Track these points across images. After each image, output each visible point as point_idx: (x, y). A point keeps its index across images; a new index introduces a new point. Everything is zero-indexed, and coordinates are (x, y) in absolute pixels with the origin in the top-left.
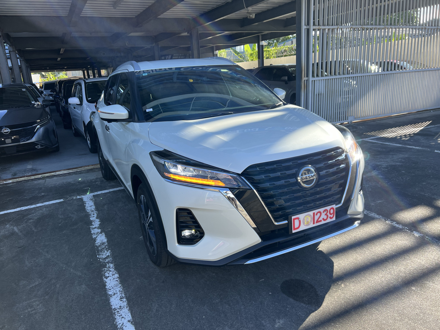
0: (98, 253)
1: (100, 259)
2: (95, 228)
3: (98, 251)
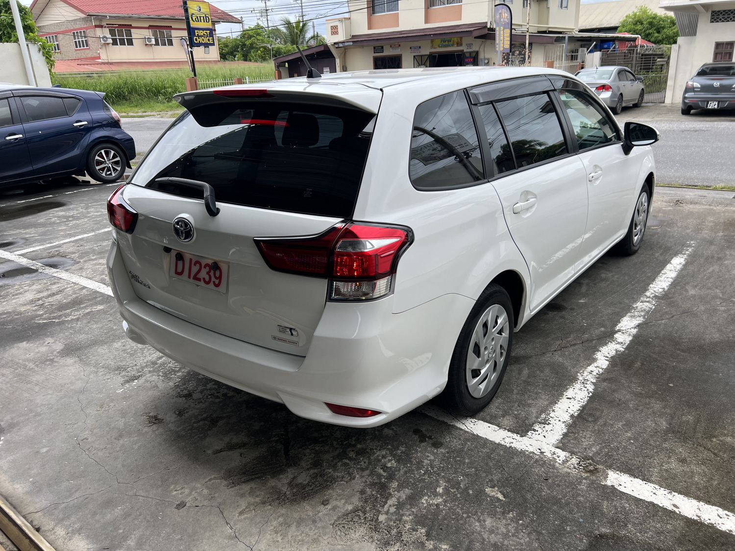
0: (650, 311)
1: (654, 305)
2: (619, 343)
3: (648, 312)
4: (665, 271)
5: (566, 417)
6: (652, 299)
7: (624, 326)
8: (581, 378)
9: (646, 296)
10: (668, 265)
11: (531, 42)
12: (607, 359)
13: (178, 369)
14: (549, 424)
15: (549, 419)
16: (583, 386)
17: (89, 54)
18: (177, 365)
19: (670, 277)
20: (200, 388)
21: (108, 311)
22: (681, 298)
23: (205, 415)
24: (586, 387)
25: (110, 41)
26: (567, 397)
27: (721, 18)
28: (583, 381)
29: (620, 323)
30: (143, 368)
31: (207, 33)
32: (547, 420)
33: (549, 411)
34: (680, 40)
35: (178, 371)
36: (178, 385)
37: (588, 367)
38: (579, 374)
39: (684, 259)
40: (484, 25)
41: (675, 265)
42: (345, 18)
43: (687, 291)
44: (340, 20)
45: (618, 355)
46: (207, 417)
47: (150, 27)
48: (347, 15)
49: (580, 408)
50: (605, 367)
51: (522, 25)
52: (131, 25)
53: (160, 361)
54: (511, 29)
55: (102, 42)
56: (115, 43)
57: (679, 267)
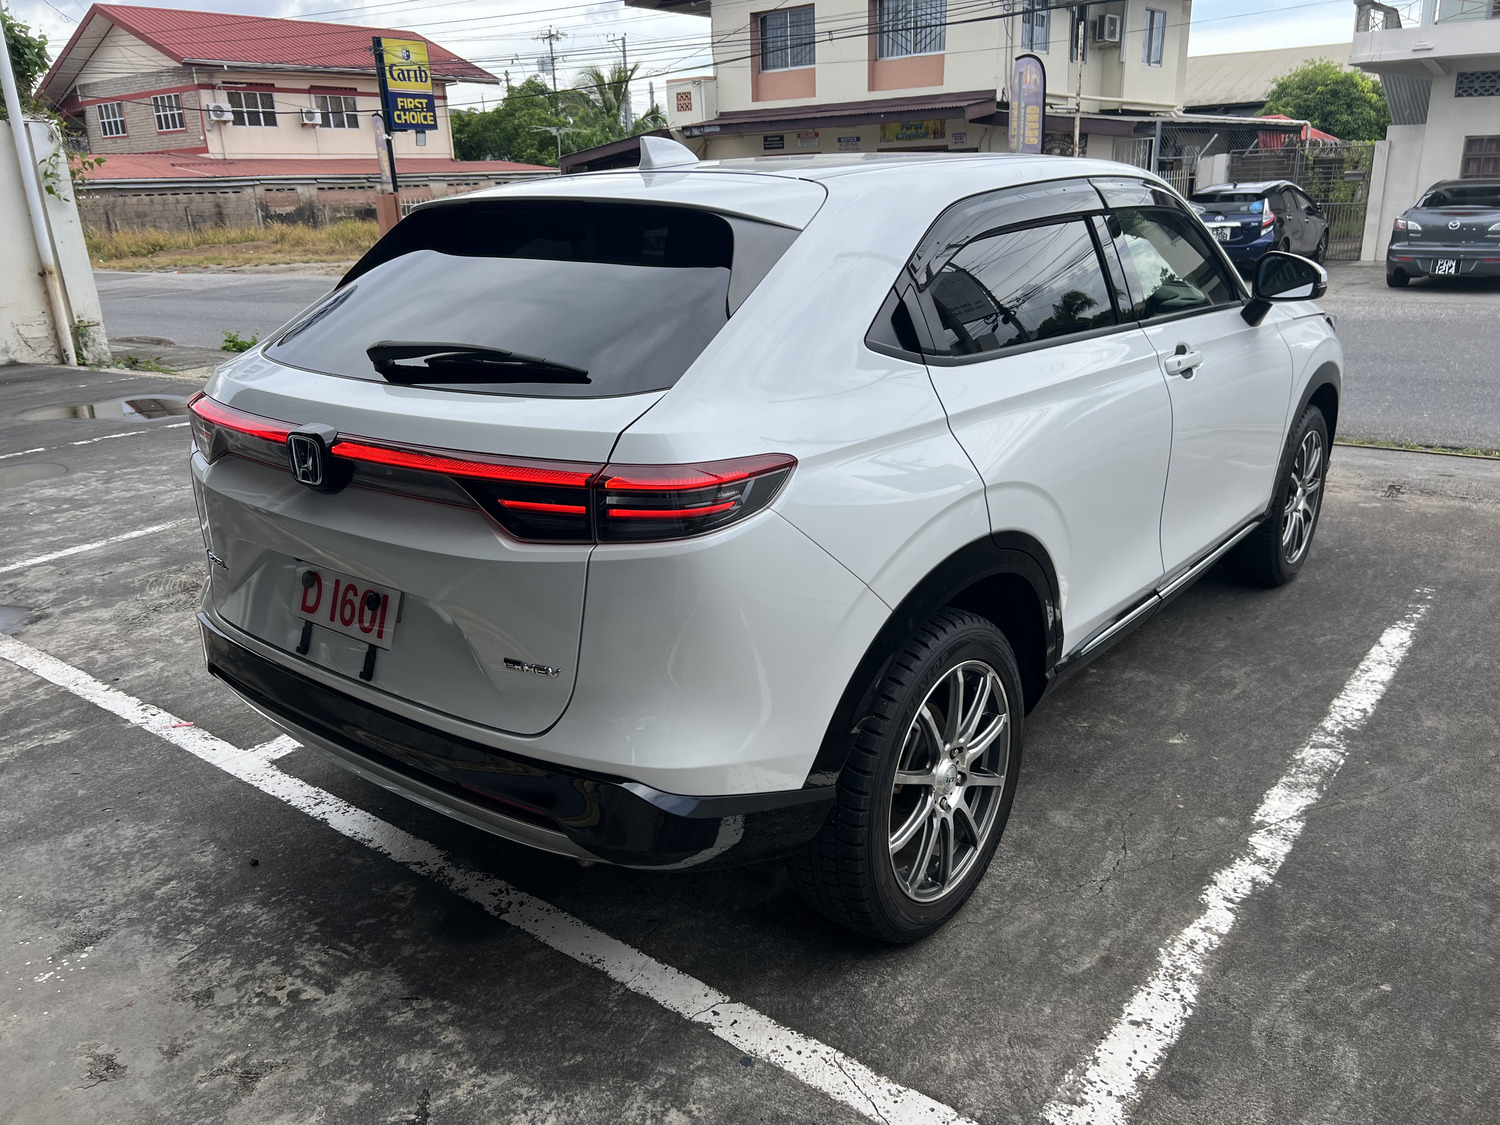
4: (1367, 663)
5: (1126, 1084)
6: (1339, 739)
7: (1272, 812)
8: (1166, 962)
9: (1324, 729)
10: (1373, 650)
11: (1083, 131)
12: (1230, 905)
13: (199, 915)
14: (1083, 1102)
15: (1084, 1086)
16: (1170, 985)
17: (186, 142)
18: (200, 904)
19: (1378, 679)
20: (239, 973)
21: (77, 747)
22: (1405, 738)
23: (232, 1057)
24: (1178, 991)
25: (230, 117)
26: (1130, 1018)
27: (1477, 87)
28: (1170, 971)
29: (1262, 802)
30: (115, 909)
31: (421, 103)
32: (1079, 1091)
33: (1086, 1061)
34: (1393, 131)
35: (198, 923)
36: (188, 963)
37: (1186, 931)
38: (1161, 950)
39: (1409, 634)
40: (990, 96)
41: (1390, 650)
42: (705, 78)
43: (1417, 718)
44: (697, 82)
45: (1258, 895)
46: (234, 1065)
47: (312, 90)
48: (709, 72)
49: (1160, 1054)
50: (1225, 929)
51: (1066, 98)
52: (273, 85)
53: (163, 889)
54: (1045, 104)
55: (213, 118)
56: (239, 120)
57: (1398, 654)
